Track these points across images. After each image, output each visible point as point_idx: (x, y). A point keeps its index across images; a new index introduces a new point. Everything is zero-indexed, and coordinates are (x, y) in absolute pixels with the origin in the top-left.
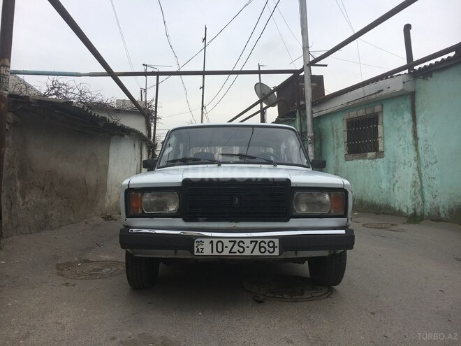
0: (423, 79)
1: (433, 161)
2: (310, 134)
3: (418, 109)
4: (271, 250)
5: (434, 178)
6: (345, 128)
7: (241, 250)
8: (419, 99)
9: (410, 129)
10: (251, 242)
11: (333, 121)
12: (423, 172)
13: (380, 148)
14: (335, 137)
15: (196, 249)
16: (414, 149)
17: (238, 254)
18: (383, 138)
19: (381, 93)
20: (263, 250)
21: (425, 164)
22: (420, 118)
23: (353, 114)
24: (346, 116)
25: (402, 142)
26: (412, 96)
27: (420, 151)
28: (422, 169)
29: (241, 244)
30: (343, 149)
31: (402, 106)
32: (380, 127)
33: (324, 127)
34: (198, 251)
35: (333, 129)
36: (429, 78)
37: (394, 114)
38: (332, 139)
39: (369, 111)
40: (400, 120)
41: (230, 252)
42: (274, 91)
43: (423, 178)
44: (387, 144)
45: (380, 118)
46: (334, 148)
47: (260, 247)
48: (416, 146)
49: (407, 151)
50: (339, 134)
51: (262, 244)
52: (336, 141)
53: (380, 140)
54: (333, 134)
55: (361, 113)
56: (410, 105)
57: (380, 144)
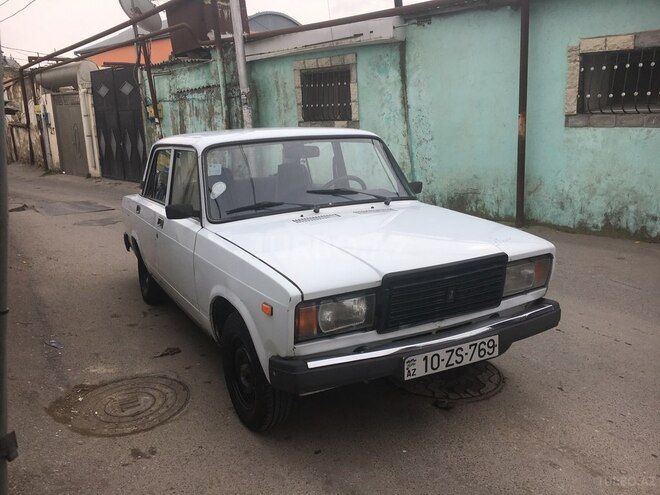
0: (419, 24)
1: (428, 137)
2: (244, 88)
3: (409, 66)
4: (491, 351)
5: (429, 160)
6: (299, 83)
7: (459, 359)
8: (412, 53)
9: (398, 93)
10: (471, 346)
11: (277, 69)
12: (415, 151)
13: (354, 117)
14: (282, 96)
15: (406, 372)
16: (403, 120)
17: (456, 365)
18: (357, 102)
19: (358, 39)
20: (482, 353)
21: (418, 141)
22: (412, 78)
23: (311, 64)
24: (299, 64)
25: (385, 110)
26: (401, 46)
27: (412, 124)
28: (414, 147)
29: (460, 352)
30: (296, 114)
31: (386, 60)
32: (353, 86)
33: (260, 78)
34: (409, 375)
35: (277, 82)
36: (426, 24)
37: (374, 69)
38: (276, 97)
39: (336, 62)
40: (383, 78)
41: (447, 366)
42: (161, 8)
43: (415, 159)
44: (364, 111)
45: (353, 73)
46: (280, 112)
47: (480, 351)
48: (406, 116)
49: (392, 123)
50: (288, 91)
51: (482, 346)
52: (283, 101)
53: (353, 104)
54: (278, 91)
55: (324, 62)
56: (398, 60)
57: (354, 110)
